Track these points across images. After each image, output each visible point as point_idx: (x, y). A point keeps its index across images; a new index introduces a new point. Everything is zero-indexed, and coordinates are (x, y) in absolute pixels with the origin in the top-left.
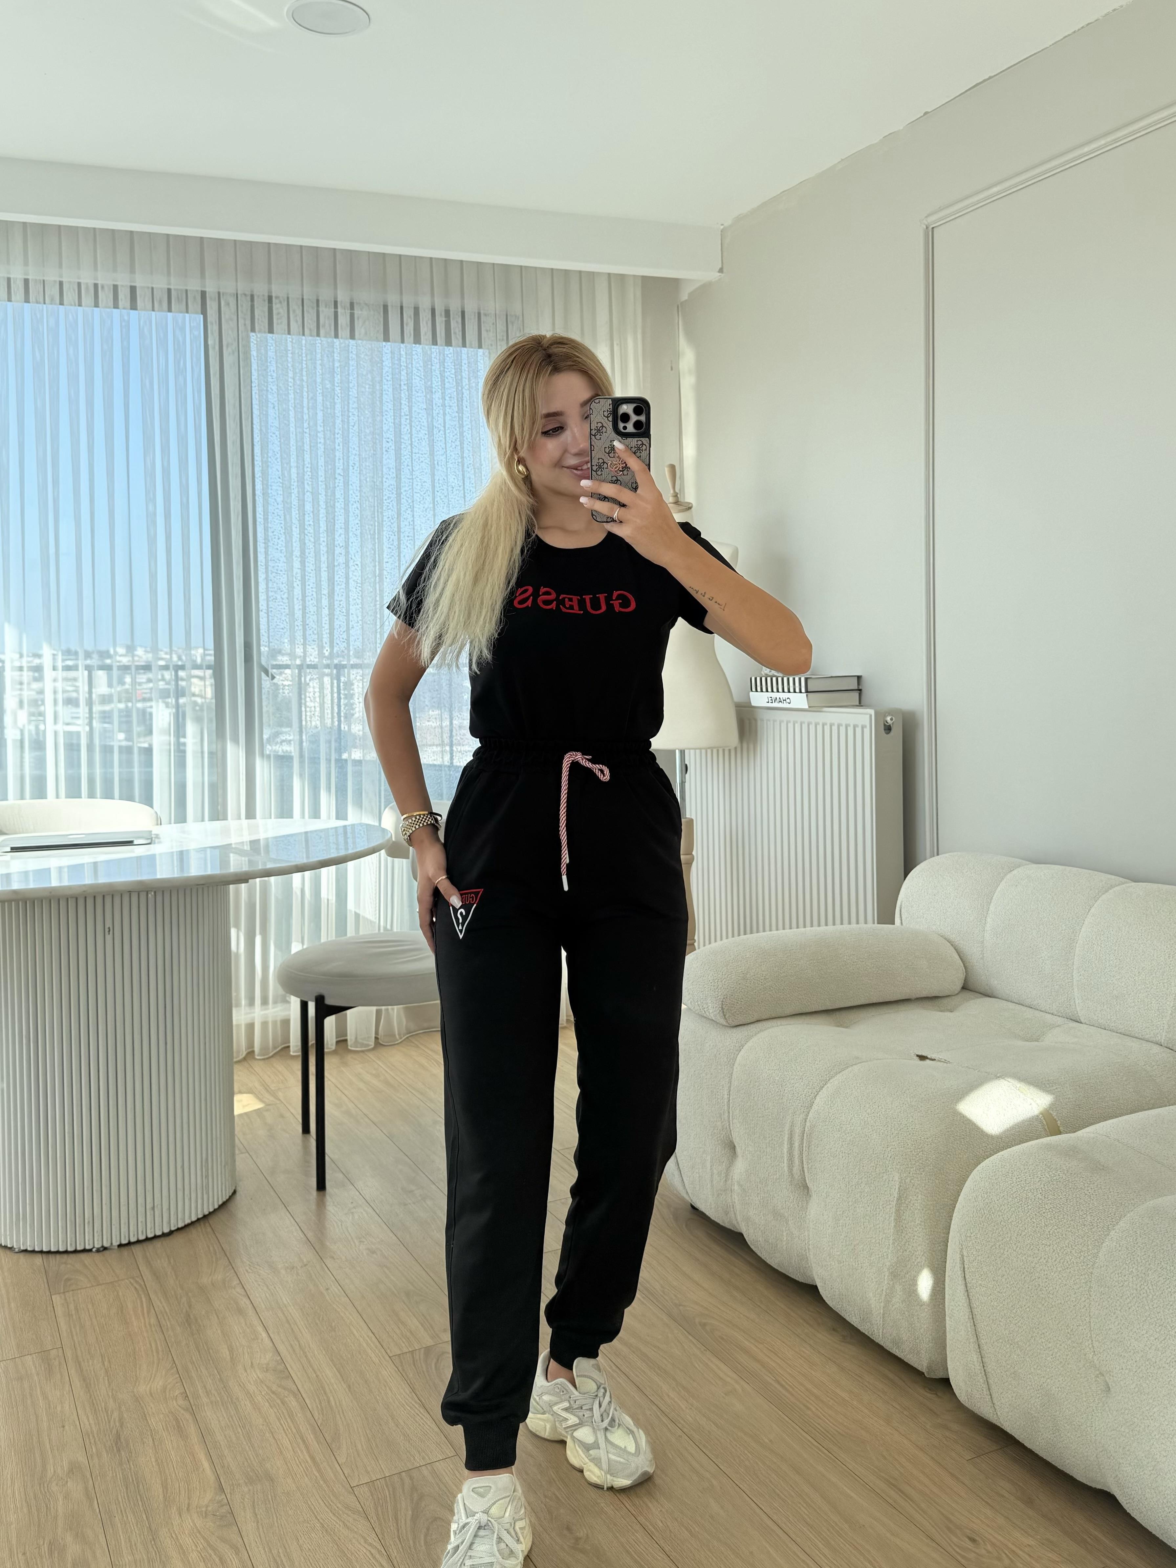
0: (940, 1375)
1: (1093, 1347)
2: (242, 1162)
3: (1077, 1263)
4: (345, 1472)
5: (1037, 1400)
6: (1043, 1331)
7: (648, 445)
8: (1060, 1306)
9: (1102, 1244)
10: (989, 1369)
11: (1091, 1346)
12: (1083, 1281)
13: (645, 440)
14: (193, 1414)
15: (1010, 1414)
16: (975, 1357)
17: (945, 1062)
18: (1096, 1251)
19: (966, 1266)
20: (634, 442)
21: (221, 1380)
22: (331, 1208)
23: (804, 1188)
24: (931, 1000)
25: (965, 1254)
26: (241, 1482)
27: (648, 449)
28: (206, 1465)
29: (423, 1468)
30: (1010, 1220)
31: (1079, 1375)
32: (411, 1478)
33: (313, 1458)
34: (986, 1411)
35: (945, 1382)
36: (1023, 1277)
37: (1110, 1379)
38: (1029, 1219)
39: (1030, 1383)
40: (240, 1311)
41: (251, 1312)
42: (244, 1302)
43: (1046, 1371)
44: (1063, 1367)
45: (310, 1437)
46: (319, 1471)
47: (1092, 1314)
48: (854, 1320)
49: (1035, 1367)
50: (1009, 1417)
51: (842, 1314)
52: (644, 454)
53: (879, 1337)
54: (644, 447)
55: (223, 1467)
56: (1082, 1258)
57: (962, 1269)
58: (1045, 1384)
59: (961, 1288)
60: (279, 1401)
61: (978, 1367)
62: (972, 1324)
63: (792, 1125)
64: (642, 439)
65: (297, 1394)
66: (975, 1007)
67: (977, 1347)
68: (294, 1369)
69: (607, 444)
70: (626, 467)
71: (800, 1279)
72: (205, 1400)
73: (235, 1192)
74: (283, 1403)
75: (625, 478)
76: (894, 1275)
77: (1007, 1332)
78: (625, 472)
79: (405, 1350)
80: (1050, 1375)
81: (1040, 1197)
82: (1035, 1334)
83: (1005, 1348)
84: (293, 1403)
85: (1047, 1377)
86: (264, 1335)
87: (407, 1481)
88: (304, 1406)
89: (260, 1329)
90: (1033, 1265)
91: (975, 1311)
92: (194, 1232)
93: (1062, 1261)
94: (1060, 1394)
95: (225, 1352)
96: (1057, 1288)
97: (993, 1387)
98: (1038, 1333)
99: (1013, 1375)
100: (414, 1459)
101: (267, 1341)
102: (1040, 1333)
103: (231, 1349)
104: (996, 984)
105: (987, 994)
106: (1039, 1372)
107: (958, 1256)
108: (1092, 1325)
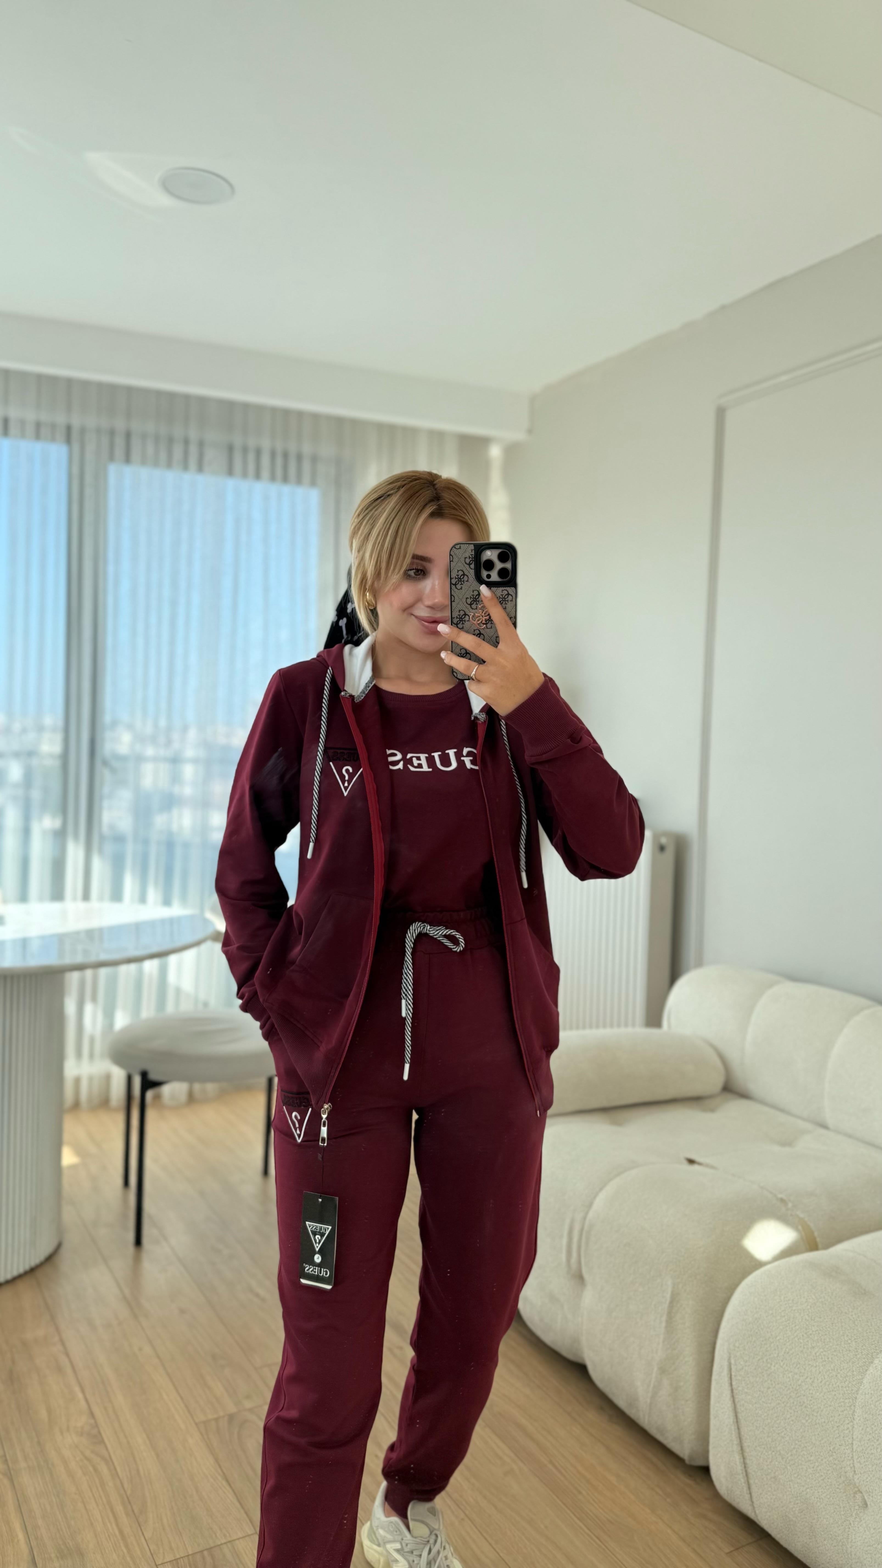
0: (700, 1463)
1: (854, 1466)
2: (68, 1215)
3: (842, 1387)
4: (151, 1548)
5: (795, 1506)
6: (806, 1445)
7: (514, 597)
8: (824, 1424)
9: (866, 1370)
10: (750, 1471)
11: (852, 1465)
12: (847, 1404)
13: (511, 590)
14: (11, 1480)
15: (769, 1514)
16: (737, 1458)
17: (712, 1167)
18: (860, 1377)
19: (733, 1374)
20: (499, 591)
21: (39, 1443)
22: (147, 1265)
23: (580, 1278)
24: (695, 1100)
25: (733, 1361)
26: (53, 1555)
27: (514, 600)
28: (21, 1536)
29: (225, 1546)
30: (778, 1338)
31: (838, 1490)
32: (213, 1557)
33: (121, 1532)
34: (745, 1507)
35: (705, 1470)
36: (789, 1392)
37: (868, 1498)
38: (796, 1339)
39: (790, 1490)
40: (59, 1369)
41: (69, 1370)
42: (64, 1360)
43: (806, 1481)
44: (823, 1480)
45: (119, 1509)
46: (127, 1546)
47: (854, 1437)
48: (621, 1403)
49: (796, 1475)
50: (767, 1517)
51: (611, 1396)
52: (509, 605)
53: (645, 1420)
54: (510, 597)
55: (36, 1538)
56: (847, 1383)
57: (729, 1376)
58: (805, 1493)
59: (727, 1393)
60: (91, 1469)
61: (739, 1468)
62: (736, 1427)
63: (572, 1221)
64: (508, 589)
65: (108, 1461)
66: (734, 1108)
67: (739, 1448)
68: (107, 1434)
69: (469, 594)
70: (490, 620)
71: (570, 1357)
72: (23, 1464)
73: (59, 1246)
74: (96, 1470)
75: (488, 633)
76: (663, 1371)
77: (770, 1439)
78: (489, 625)
79: (210, 1417)
80: (810, 1486)
81: (807, 1318)
82: (797, 1446)
83: (766, 1454)
84: (104, 1470)
85: (807, 1486)
86: (80, 1395)
87: (209, 1559)
88: (114, 1474)
89: (77, 1389)
90: (799, 1382)
91: (740, 1416)
92: (21, 1285)
93: (827, 1383)
94: (819, 1504)
95: (43, 1414)
96: (822, 1407)
97: (753, 1487)
98: (800, 1446)
99: (773, 1480)
100: (216, 1536)
101: (83, 1403)
102: (803, 1446)
103: (49, 1411)
104: (753, 1087)
105: (744, 1095)
106: (799, 1481)
107: (726, 1363)
108: (855, 1447)
